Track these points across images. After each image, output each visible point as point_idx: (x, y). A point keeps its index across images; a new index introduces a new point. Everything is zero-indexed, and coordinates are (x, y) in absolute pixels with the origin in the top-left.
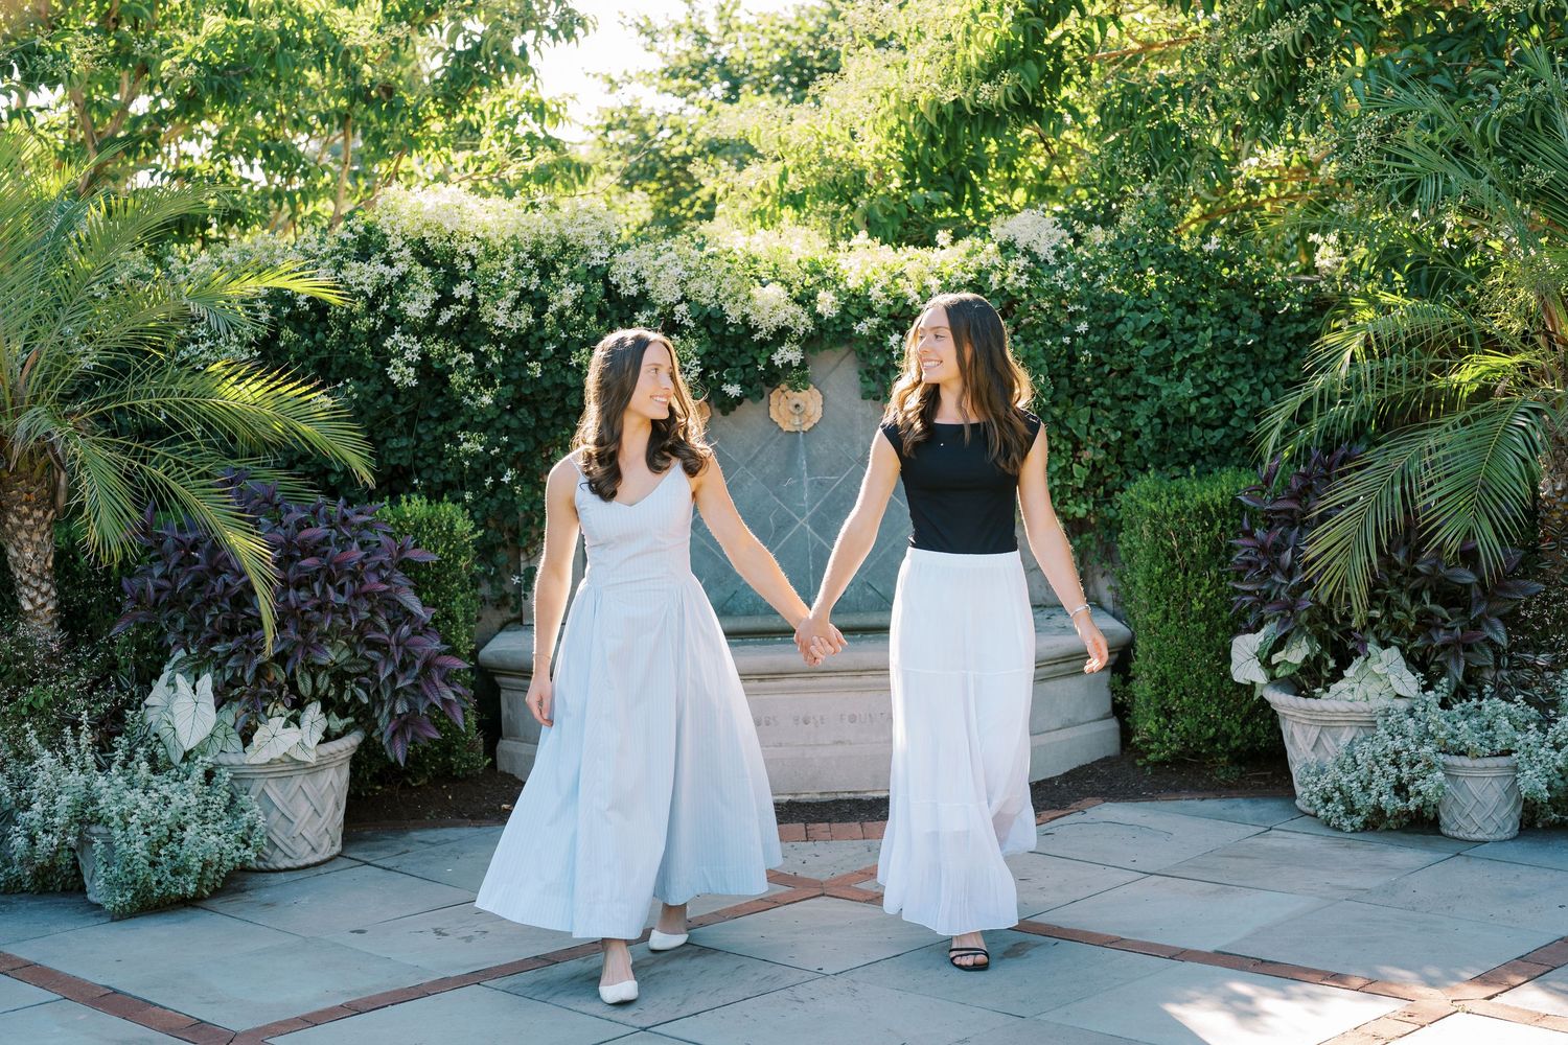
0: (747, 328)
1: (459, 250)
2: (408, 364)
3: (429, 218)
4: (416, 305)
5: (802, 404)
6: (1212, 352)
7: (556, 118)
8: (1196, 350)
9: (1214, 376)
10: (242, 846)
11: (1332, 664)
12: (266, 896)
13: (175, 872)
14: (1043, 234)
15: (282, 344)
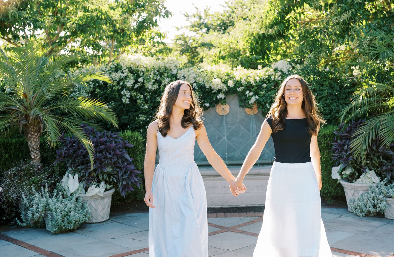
0: (211, 89)
1: (140, 70)
2: (127, 98)
3: (132, 62)
4: (129, 83)
5: (224, 108)
6: (327, 96)
7: (164, 37)
8: (323, 95)
9: (327, 102)
10: (85, 217)
11: (357, 174)
12: (91, 229)
13: (68, 223)
14: (285, 66)
15: (96, 93)
